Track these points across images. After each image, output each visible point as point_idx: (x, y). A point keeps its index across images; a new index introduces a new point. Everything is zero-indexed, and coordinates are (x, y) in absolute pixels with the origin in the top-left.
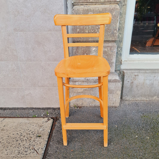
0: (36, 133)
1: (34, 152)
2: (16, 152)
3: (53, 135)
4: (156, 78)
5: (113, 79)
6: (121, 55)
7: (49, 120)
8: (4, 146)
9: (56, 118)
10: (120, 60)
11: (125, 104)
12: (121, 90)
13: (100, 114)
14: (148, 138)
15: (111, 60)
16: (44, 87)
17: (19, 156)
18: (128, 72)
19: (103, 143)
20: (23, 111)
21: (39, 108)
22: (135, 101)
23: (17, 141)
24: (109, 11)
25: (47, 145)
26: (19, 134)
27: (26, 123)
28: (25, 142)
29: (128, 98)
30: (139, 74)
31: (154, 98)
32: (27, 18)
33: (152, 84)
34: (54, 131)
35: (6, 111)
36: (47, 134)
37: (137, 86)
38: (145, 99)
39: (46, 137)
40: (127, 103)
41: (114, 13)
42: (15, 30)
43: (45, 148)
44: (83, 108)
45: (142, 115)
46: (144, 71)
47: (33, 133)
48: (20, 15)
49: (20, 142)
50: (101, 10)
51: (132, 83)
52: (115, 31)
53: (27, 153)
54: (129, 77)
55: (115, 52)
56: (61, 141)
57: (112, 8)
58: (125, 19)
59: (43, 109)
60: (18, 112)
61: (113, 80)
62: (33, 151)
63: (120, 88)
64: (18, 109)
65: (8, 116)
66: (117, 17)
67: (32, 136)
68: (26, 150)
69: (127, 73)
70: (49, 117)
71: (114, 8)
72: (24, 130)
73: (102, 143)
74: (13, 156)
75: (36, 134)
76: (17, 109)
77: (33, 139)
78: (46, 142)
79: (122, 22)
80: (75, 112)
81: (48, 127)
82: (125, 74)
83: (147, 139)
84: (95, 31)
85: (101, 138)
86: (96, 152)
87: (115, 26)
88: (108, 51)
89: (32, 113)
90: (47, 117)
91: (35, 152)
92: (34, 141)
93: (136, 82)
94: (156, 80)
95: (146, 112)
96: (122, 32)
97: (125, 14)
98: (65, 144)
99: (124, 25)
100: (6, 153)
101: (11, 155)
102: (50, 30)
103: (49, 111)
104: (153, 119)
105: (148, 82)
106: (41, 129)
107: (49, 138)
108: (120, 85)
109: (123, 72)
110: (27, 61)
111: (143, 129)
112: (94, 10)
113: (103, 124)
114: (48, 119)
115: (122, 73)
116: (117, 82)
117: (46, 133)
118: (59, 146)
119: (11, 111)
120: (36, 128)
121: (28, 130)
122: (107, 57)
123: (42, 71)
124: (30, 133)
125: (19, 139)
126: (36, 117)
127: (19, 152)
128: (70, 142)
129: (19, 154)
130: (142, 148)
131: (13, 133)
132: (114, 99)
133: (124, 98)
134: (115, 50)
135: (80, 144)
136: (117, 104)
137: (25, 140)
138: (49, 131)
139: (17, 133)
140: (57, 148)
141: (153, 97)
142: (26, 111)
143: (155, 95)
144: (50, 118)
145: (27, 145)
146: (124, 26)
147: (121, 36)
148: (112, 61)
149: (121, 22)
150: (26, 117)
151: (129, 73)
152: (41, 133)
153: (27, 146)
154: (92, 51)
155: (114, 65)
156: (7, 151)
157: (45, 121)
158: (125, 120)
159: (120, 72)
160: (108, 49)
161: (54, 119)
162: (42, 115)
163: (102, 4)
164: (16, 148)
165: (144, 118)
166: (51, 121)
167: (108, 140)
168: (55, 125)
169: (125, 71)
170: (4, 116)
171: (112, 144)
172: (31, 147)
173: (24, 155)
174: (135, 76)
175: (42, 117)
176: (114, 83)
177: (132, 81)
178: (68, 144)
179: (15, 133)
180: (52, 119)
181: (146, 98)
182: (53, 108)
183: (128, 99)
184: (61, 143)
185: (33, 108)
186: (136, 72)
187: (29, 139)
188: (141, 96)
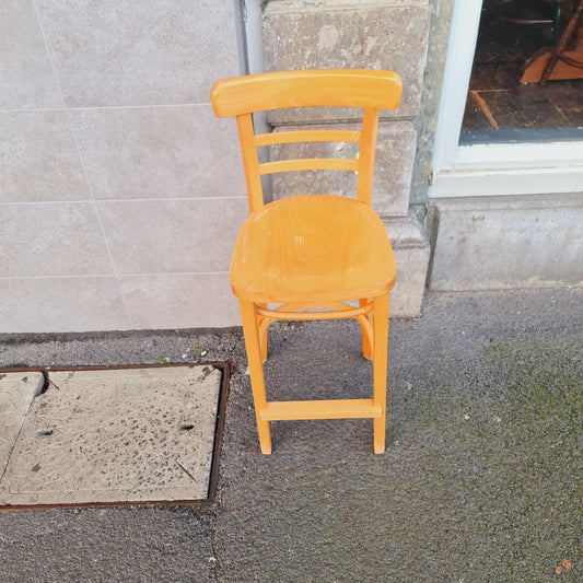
0: (178, 416)
1: (181, 477)
2: (132, 476)
3: (228, 421)
4: (540, 223)
5: (402, 237)
6: (429, 156)
7: (207, 372)
8: (93, 461)
9: (229, 363)
10: (427, 172)
11: (438, 304)
12: (426, 270)
13: (361, 345)
14: (499, 420)
15: (398, 178)
16: (181, 271)
17: (142, 487)
18: (450, 208)
19: (373, 443)
20: (122, 342)
21: (171, 332)
22: (471, 295)
23: (127, 444)
24: (393, 19)
25: (213, 452)
26: (129, 422)
27: (139, 387)
28: (150, 447)
29: (448, 284)
30: (486, 214)
31: (531, 281)
32: (108, 62)
33: (528, 242)
34: (228, 410)
35: (68, 344)
36: (208, 420)
37: (477, 251)
38: (501, 285)
39: (208, 430)
40: (443, 300)
41: (411, 25)
42: (70, 101)
43: (210, 463)
44: (306, 324)
45: (487, 344)
46: (503, 205)
47: (169, 417)
48: (81, 52)
49: (137, 448)
50: (365, 17)
51: (464, 240)
52: (413, 87)
53: (164, 479)
54: (453, 223)
55: (410, 152)
56: (251, 442)
57: (402, 9)
58: (447, 37)
59: (184, 333)
60: (106, 346)
61: (403, 242)
62: (178, 472)
63: (425, 266)
64: (104, 335)
65: (80, 362)
66: (422, 40)
67: (166, 427)
68: (159, 470)
69: (447, 212)
70: (207, 363)
71: (412, 8)
72: (139, 411)
73: (368, 443)
74: (127, 488)
75: (177, 421)
76: (103, 338)
77: (170, 438)
78: (211, 446)
79: (438, 46)
80: (285, 340)
81: (210, 398)
82: (442, 216)
83: (495, 423)
85: (365, 427)
86: (354, 469)
87: (413, 69)
88: (389, 149)
89: (151, 348)
90: (199, 363)
91: (185, 474)
92: (176, 443)
93: (474, 239)
94: (539, 230)
95: (499, 333)
96: (434, 84)
97: (449, 19)
98: (266, 449)
99: (445, 59)
100: (104, 481)
101: (121, 487)
102: (191, 99)
103: (203, 340)
104: (517, 358)
105: (513, 237)
106: (190, 405)
107: (216, 432)
108: (422, 255)
109: (437, 210)
110: (119, 198)
111: (487, 393)
112: (338, 17)
113: (373, 405)
114: (204, 370)
115: (431, 212)
116: (413, 248)
117: (205, 416)
118: (250, 456)
119: (86, 344)
120: (173, 400)
121: (153, 410)
122: (382, 169)
123: (173, 225)
124: (160, 417)
125: (130, 439)
126: (166, 365)
127: (141, 478)
128: (279, 442)
129: (141, 483)
130: (479, 452)
131: (111, 419)
132: (405, 297)
133: (434, 285)
134: (412, 147)
135: (306, 448)
136: (414, 311)
137: (150, 442)
138: (215, 409)
139: (121, 418)
140: (245, 462)
141: (527, 278)
142: (133, 344)
143: (533, 274)
144: (210, 367)
145: (158, 455)
146: (442, 60)
147: (430, 97)
148: (400, 182)
149: (433, 48)
150: (135, 366)
151: (456, 211)
152: (191, 417)
153: (158, 460)
154: (334, 154)
155: (406, 192)
156: (107, 476)
157: (196, 377)
158: (436, 362)
159: (426, 210)
160: (386, 144)
161: (222, 370)
162: (184, 356)
164: (130, 466)
165: (493, 354)
166: (215, 375)
167: (387, 432)
168: (229, 391)
169: (442, 208)
170: (69, 363)
171: (397, 443)
172: (171, 462)
173: (155, 486)
174: (473, 219)
175: (186, 364)
176: (407, 251)
177: (461, 236)
178: (273, 450)
179: (117, 419)
180: (217, 371)
181: (506, 283)
182: (212, 329)
183: (446, 287)
184: (253, 448)
185: (152, 331)
186: (479, 208)
187: (161, 437)
188: (490, 278)
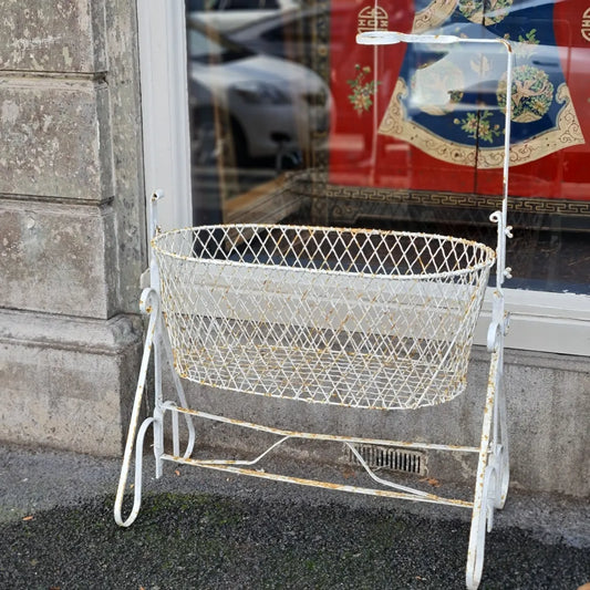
10: (137, 275)
12: (118, 388)
15: (91, 270)
24: (64, 100)
41: (80, 108)
50: (39, 96)
52: (91, 168)
55: (98, 239)
57: (70, 92)
58: (132, 127)
61: (93, 347)
63: (116, 381)
66: (91, 122)
71: (78, 92)
79: (126, 135)
84: (28, 162)
88: (77, 234)
96: (128, 172)
97: (132, 112)
108: (112, 365)
112: (17, 94)
116: (102, 354)
122: (74, 257)
132: (101, 424)
146: (132, 149)
147: (127, 186)
148: (93, 274)
149: (122, 137)
154: (26, 233)
155: (103, 288)
160: (74, 227)
163: (42, 76)
